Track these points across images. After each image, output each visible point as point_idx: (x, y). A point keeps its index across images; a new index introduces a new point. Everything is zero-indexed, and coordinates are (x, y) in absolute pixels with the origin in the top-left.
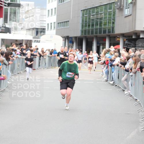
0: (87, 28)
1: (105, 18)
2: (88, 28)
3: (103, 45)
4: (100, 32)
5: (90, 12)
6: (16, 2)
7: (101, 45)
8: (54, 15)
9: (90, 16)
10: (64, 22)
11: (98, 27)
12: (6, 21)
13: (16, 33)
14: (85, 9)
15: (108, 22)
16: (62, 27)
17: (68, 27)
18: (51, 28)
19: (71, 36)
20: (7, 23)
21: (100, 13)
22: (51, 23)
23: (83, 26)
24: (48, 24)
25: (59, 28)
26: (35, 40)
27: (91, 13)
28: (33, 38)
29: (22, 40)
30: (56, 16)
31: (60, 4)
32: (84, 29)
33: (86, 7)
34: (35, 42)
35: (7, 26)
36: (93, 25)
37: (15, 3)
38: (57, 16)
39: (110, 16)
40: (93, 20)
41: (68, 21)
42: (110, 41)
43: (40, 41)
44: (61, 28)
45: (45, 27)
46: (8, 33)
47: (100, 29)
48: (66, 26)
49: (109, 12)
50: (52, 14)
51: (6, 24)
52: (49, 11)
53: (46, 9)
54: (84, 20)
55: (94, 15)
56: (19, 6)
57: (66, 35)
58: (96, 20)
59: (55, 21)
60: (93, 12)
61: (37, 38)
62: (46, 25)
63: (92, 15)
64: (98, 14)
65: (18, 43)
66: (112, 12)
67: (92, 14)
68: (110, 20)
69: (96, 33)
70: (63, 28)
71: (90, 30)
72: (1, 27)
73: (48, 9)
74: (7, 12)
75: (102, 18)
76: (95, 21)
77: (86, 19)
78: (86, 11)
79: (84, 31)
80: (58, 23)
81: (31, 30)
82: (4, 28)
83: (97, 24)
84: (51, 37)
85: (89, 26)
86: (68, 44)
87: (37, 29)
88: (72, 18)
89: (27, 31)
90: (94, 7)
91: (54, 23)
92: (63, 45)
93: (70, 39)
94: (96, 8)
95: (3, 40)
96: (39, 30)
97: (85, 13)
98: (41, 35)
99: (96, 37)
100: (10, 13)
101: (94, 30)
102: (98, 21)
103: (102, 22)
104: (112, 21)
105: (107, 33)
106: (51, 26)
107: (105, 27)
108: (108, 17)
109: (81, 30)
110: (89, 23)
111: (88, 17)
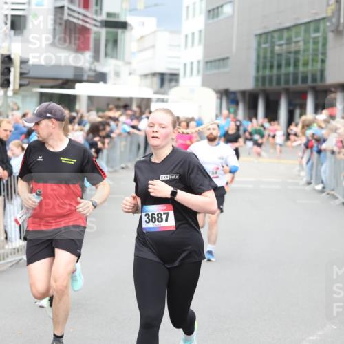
0: (267, 72)
1: (305, 50)
2: (269, 71)
3: (301, 109)
4: (295, 81)
5: (272, 37)
6: (118, 18)
7: (298, 107)
8: (198, 45)
9: (274, 47)
10: (219, 60)
11: (291, 69)
12: (96, 57)
13: (117, 82)
14: (262, 32)
15: (313, 60)
16: (215, 69)
17: (228, 70)
18: (192, 73)
19: (233, 88)
20: (98, 61)
21: (294, 39)
22: (192, 63)
23: (258, 69)
24: (185, 65)
25: (208, 73)
26: (158, 98)
27: (277, 39)
28: (156, 93)
29: (131, 99)
30: (201, 47)
31: (211, 21)
32: (261, 73)
33: (265, 27)
34: (157, 102)
35: (101, 68)
36: (279, 66)
37: (116, 20)
39: (315, 47)
40: (279, 55)
41: (228, 58)
42: (316, 98)
43: (167, 99)
44: (211, 72)
45: (178, 69)
46: (101, 84)
47: (295, 75)
48: (224, 68)
49: (313, 38)
50: (193, 43)
51: (96, 63)
52: (186, 36)
53: (181, 31)
54: (262, 56)
55: (282, 45)
56: (124, 25)
57: (222, 87)
58: (286, 56)
59: (200, 57)
60: (280, 38)
61: (163, 94)
62: (181, 67)
63: (279, 45)
64: (291, 44)
66: (321, 39)
67: (277, 43)
68: (317, 55)
69: (287, 82)
70: (215, 71)
71: (275, 78)
72: (87, 70)
73: (186, 34)
74: (99, 40)
75: (299, 51)
76: (284, 57)
77: (265, 53)
78: (264, 37)
79: (260, 79)
80: (207, 62)
81: (149, 76)
82: (92, 74)
83: (288, 64)
85: (272, 67)
86: (228, 106)
87: (162, 75)
88: (236, 50)
89: (141, 80)
90: (281, 27)
91: (199, 62)
92: (217, 109)
93: (232, 96)
94: (285, 31)
95: (91, 98)
96: (167, 78)
97: (262, 40)
98: (170, 88)
99: (287, 91)
100: (107, 41)
101: (283, 76)
102: (290, 58)
103: (299, 59)
104: (320, 57)
105: (309, 82)
106: (192, 69)
107: (306, 70)
108: (312, 49)
109: (254, 77)
110: (271, 63)
111: (269, 50)
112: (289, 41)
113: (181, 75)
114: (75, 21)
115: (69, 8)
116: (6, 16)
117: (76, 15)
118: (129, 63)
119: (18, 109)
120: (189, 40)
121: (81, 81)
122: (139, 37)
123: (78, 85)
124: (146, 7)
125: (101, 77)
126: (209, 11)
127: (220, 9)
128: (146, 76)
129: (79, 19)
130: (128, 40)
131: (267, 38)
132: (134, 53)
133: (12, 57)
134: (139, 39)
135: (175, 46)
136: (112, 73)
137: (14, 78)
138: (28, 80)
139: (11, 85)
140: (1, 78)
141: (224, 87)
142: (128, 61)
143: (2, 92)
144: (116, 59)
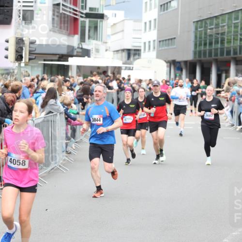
0: (202, 48)
1: (229, 32)
2: (204, 47)
3: (226, 73)
4: (222, 54)
5: (206, 23)
6: (98, 11)
7: (224, 72)
8: (154, 30)
9: (207, 30)
10: (169, 39)
11: (219, 46)
12: (83, 39)
13: (97, 56)
14: (198, 20)
15: (234, 39)
16: (166, 46)
17: (175, 46)
18: (149, 49)
19: (178, 59)
20: (84, 42)
21: (221, 25)
22: (149, 42)
23: (196, 45)
24: (145, 43)
25: (160, 49)
26: (126, 67)
27: (209, 25)
28: (123, 64)
29: (107, 67)
30: (156, 31)
31: (162, 13)
32: (198, 49)
33: (200, 16)
34: (125, 69)
35: (85, 46)
36: (211, 44)
37: (96, 12)
38: (158, 30)
39: (236, 30)
40: (211, 36)
41: (175, 38)
43: (133, 67)
44: (163, 48)
45: (140, 47)
46: (86, 57)
47: (222, 50)
48: (172, 45)
49: (234, 24)
50: (150, 28)
51: (82, 43)
52: (146, 23)
53: (142, 20)
54: (198, 36)
55: (212, 29)
56: (102, 16)
57: (171, 59)
58: (215, 36)
59: (155, 38)
60: (211, 24)
61: (128, 64)
62: (142, 45)
63: (210, 29)
64: (219, 28)
65: (101, 71)
66: (239, 24)
67: (209, 27)
68: (237, 35)
69: (216, 55)
70: (166, 48)
71: (207, 51)
72: (76, 48)
73: (145, 21)
74: (85, 27)
75: (225, 32)
76: (214, 37)
77: (201, 35)
78: (201, 23)
79: (197, 52)
80: (160, 41)
81: (120, 52)
82: (80, 50)
83: (217, 42)
84: (150, 62)
85: (205, 44)
86: (175, 72)
87: (129, 50)
88: (180, 33)
89: (114, 54)
90: (212, 16)
91: (154, 41)
92: (167, 74)
93: (178, 65)
94: (215, 19)
95: (79, 67)
96: (132, 52)
97: (199, 25)
98: (135, 60)
99: (216, 61)
100: (89, 27)
101: (213, 51)
102: (218, 38)
103: (225, 38)
104: (239, 36)
105: (232, 55)
106: (150, 46)
107: (229, 46)
108: (234, 32)
109: (193, 51)
110: (205, 41)
111: (203, 32)
112: (217, 26)
113: (142, 51)
114: (68, 13)
115: (63, 5)
116: (20, 10)
117: (68, 9)
118: (106, 43)
119: (29, 76)
120: (147, 26)
121: (72, 56)
122: (112, 24)
123: (70, 59)
124: (116, 4)
125: (86, 53)
126: (161, 6)
127: (169, 4)
128: (117, 51)
129: (70, 12)
130: (105, 26)
132: (109, 36)
133: (24, 39)
134: (112, 26)
135: (138, 30)
136: (94, 50)
137: (25, 54)
138: (35, 55)
139: (23, 59)
140: (16, 54)
141: (173, 59)
142: (105, 41)
143: (17, 64)
144: (97, 40)
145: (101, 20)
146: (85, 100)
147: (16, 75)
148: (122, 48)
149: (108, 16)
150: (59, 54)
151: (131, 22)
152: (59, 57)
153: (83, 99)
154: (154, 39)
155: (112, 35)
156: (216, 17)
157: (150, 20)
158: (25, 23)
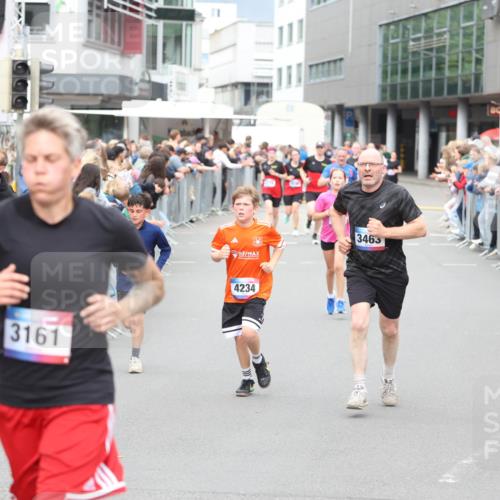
0: (399, 79)
1: (452, 46)
2: (402, 78)
3: (448, 131)
4: (439, 91)
5: (405, 28)
6: (182, 5)
7: (444, 129)
8: (298, 42)
9: (407, 42)
10: (329, 62)
11: (433, 74)
12: (152, 64)
13: (182, 98)
14: (390, 21)
15: (463, 60)
16: (323, 76)
17: (342, 77)
18: (290, 82)
19: (349, 103)
20: (154, 68)
21: (436, 31)
22: (289, 68)
23: (385, 73)
24: (280, 70)
25: (312, 81)
26: (241, 120)
27: (411, 31)
28: (236, 113)
29: (203, 120)
30: (302, 46)
31: (315, 7)
32: (389, 81)
33: (394, 14)
34: (240, 125)
35: (156, 77)
36: (416, 70)
37: (179, 7)
38: (307, 44)
39: (467, 41)
40: (415, 53)
41: (341, 59)
42: (469, 115)
43: (255, 121)
44: (318, 80)
45: (271, 77)
46: (159, 100)
47: (439, 83)
48: (336, 74)
49: (464, 28)
50: (291, 39)
51: (152, 72)
52: (281, 29)
53: (272, 22)
54: (390, 56)
55: (418, 39)
56: (190, 15)
57: (334, 102)
58: (425, 54)
59: (301, 58)
60: (416, 30)
61: (246, 113)
62: (275, 74)
63: (414, 40)
64: (431, 37)
65: (188, 128)
66: (474, 30)
67: (412, 37)
68: (470, 53)
69: (427, 92)
70: (324, 79)
71: (409, 86)
72: (138, 80)
73: (280, 25)
74: (156, 37)
75: (444, 47)
76: (422, 56)
77: (395, 51)
78: (396, 28)
79: (388, 89)
80: (311, 66)
81: (229, 88)
82: (146, 86)
83: (428, 67)
84: (290, 108)
85: (405, 72)
86: (342, 129)
87: (247, 85)
88: (352, 48)
89: (216, 93)
90: (417, 13)
91: (299, 65)
92: (326, 133)
93: (348, 115)
94: (423, 19)
95: (143, 121)
96: (254, 89)
97: (390, 33)
98: (259, 104)
99: (428, 105)
100: (165, 37)
101: (421, 84)
102: (431, 58)
103: (444, 59)
104: (474, 55)
105: (460, 93)
106: (290, 77)
107: (454, 75)
108: (464, 45)
109: (380, 86)
110: (405, 64)
111: (400, 46)
112: (429, 32)
113: (275, 86)
114: (120, 10)
116: (20, 4)
117: (121, 2)
118: (200, 70)
120: (285, 34)
121: (129, 99)
122: (213, 31)
123: (125, 104)
125: (159, 92)
128: (223, 87)
129: (125, 7)
130: (198, 36)
131: (397, 31)
132: (205, 56)
133: (29, 63)
134: (212, 35)
135: (264, 43)
136: (174, 84)
137: (32, 95)
138: (51, 97)
139: (28, 105)
140: (13, 96)
141: (337, 102)
142: (197, 67)
143: (15, 115)
144: (181, 64)
145: (190, 22)
146: (158, 189)
147: (13, 138)
148: (233, 81)
149: (204, 15)
150: (102, 95)
151: (252, 27)
152: (103, 101)
153: (154, 188)
154: (299, 62)
155: (212, 53)
156: (425, 15)
157: (290, 22)
158: (31, 30)
